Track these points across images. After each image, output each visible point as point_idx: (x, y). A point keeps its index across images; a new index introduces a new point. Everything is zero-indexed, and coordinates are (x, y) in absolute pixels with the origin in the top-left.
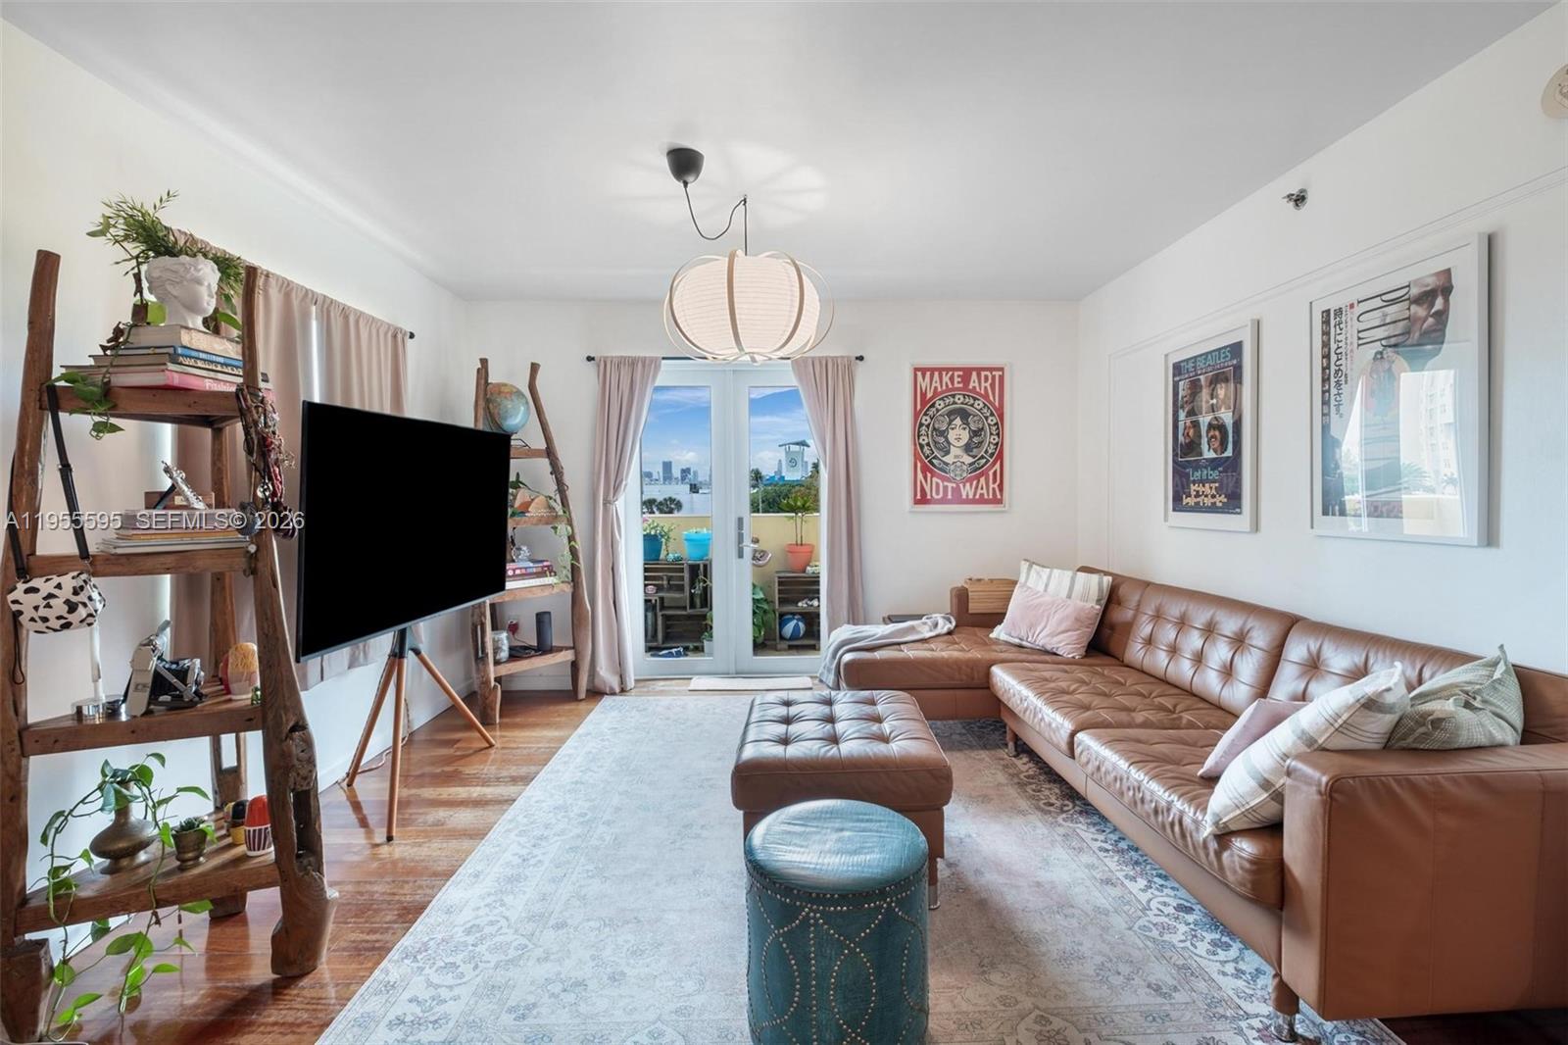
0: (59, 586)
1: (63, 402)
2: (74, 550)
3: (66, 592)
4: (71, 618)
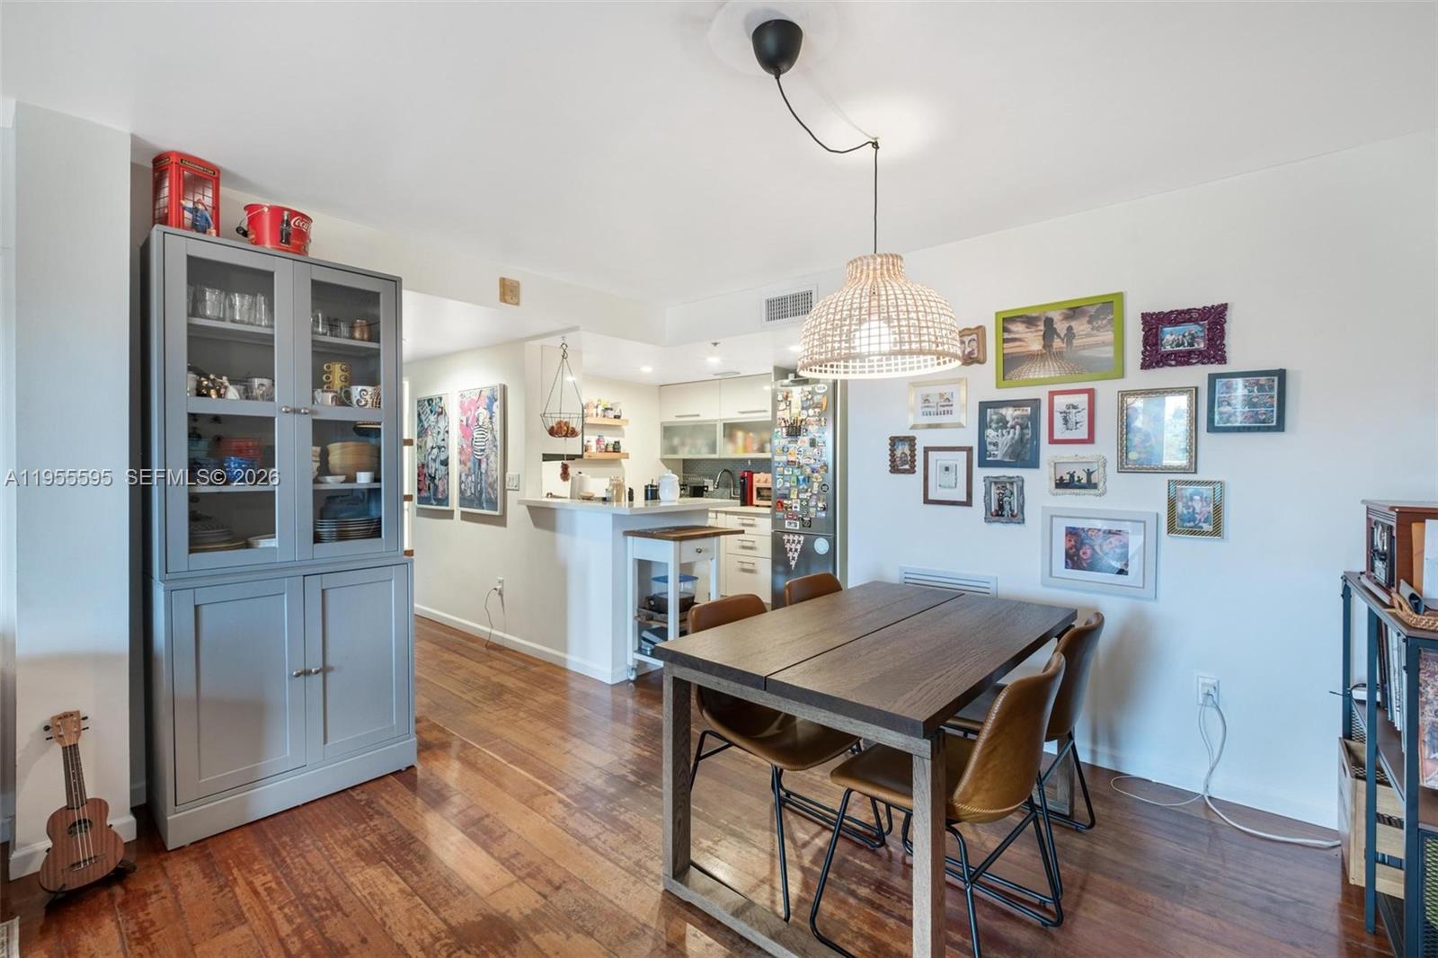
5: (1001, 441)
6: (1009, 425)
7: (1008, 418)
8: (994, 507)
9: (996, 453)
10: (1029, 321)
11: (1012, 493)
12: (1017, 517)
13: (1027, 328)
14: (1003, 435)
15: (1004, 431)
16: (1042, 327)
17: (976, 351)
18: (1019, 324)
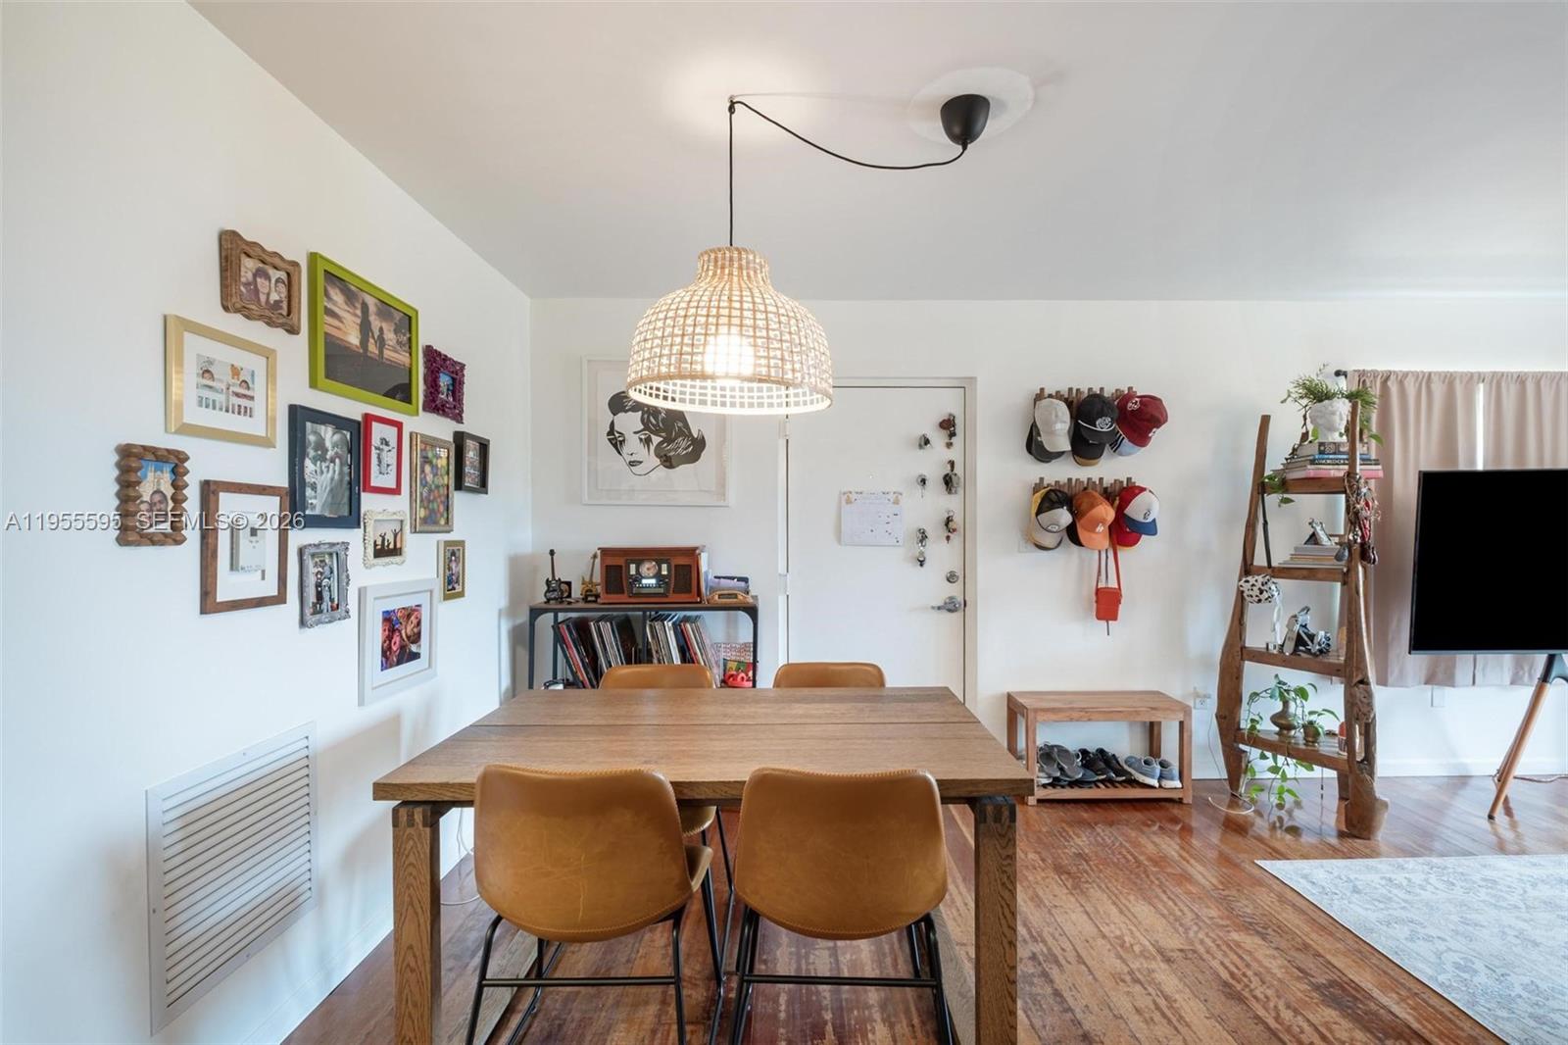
0: (1256, 581)
1: (1268, 489)
2: (1266, 564)
3: (1259, 585)
4: (1261, 597)
5: (323, 478)
6: (329, 455)
7: (328, 444)
8: (311, 597)
9: (314, 501)
10: (350, 296)
11: (332, 572)
12: (338, 609)
13: (346, 304)
14: (322, 472)
15: (324, 465)
16: (359, 312)
17: (285, 305)
18: (338, 291)
